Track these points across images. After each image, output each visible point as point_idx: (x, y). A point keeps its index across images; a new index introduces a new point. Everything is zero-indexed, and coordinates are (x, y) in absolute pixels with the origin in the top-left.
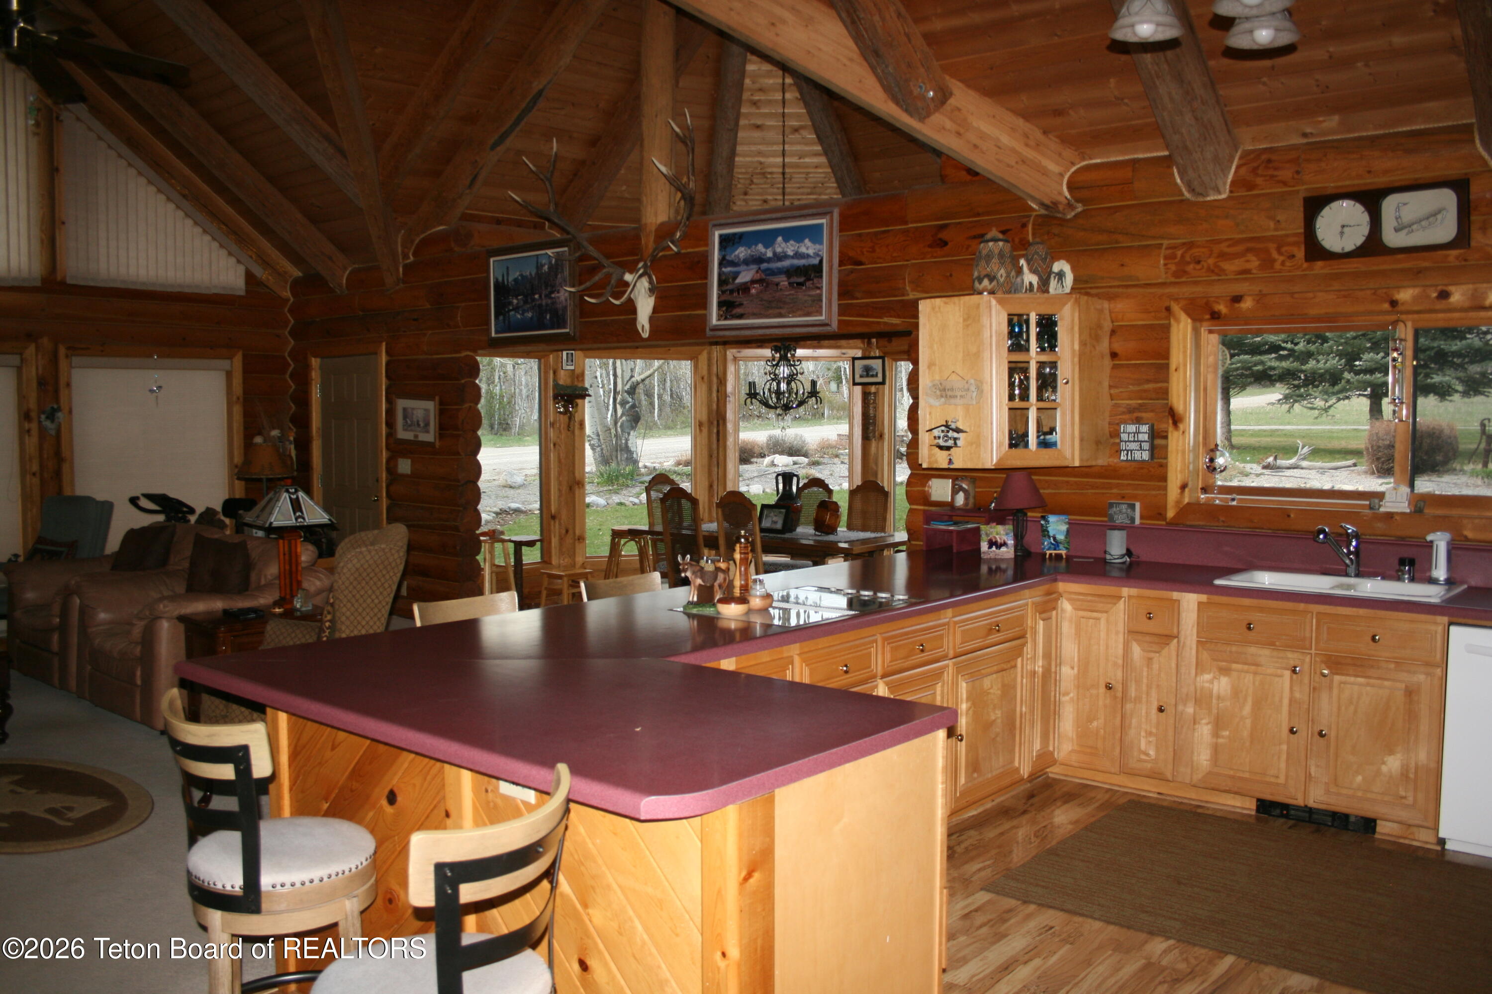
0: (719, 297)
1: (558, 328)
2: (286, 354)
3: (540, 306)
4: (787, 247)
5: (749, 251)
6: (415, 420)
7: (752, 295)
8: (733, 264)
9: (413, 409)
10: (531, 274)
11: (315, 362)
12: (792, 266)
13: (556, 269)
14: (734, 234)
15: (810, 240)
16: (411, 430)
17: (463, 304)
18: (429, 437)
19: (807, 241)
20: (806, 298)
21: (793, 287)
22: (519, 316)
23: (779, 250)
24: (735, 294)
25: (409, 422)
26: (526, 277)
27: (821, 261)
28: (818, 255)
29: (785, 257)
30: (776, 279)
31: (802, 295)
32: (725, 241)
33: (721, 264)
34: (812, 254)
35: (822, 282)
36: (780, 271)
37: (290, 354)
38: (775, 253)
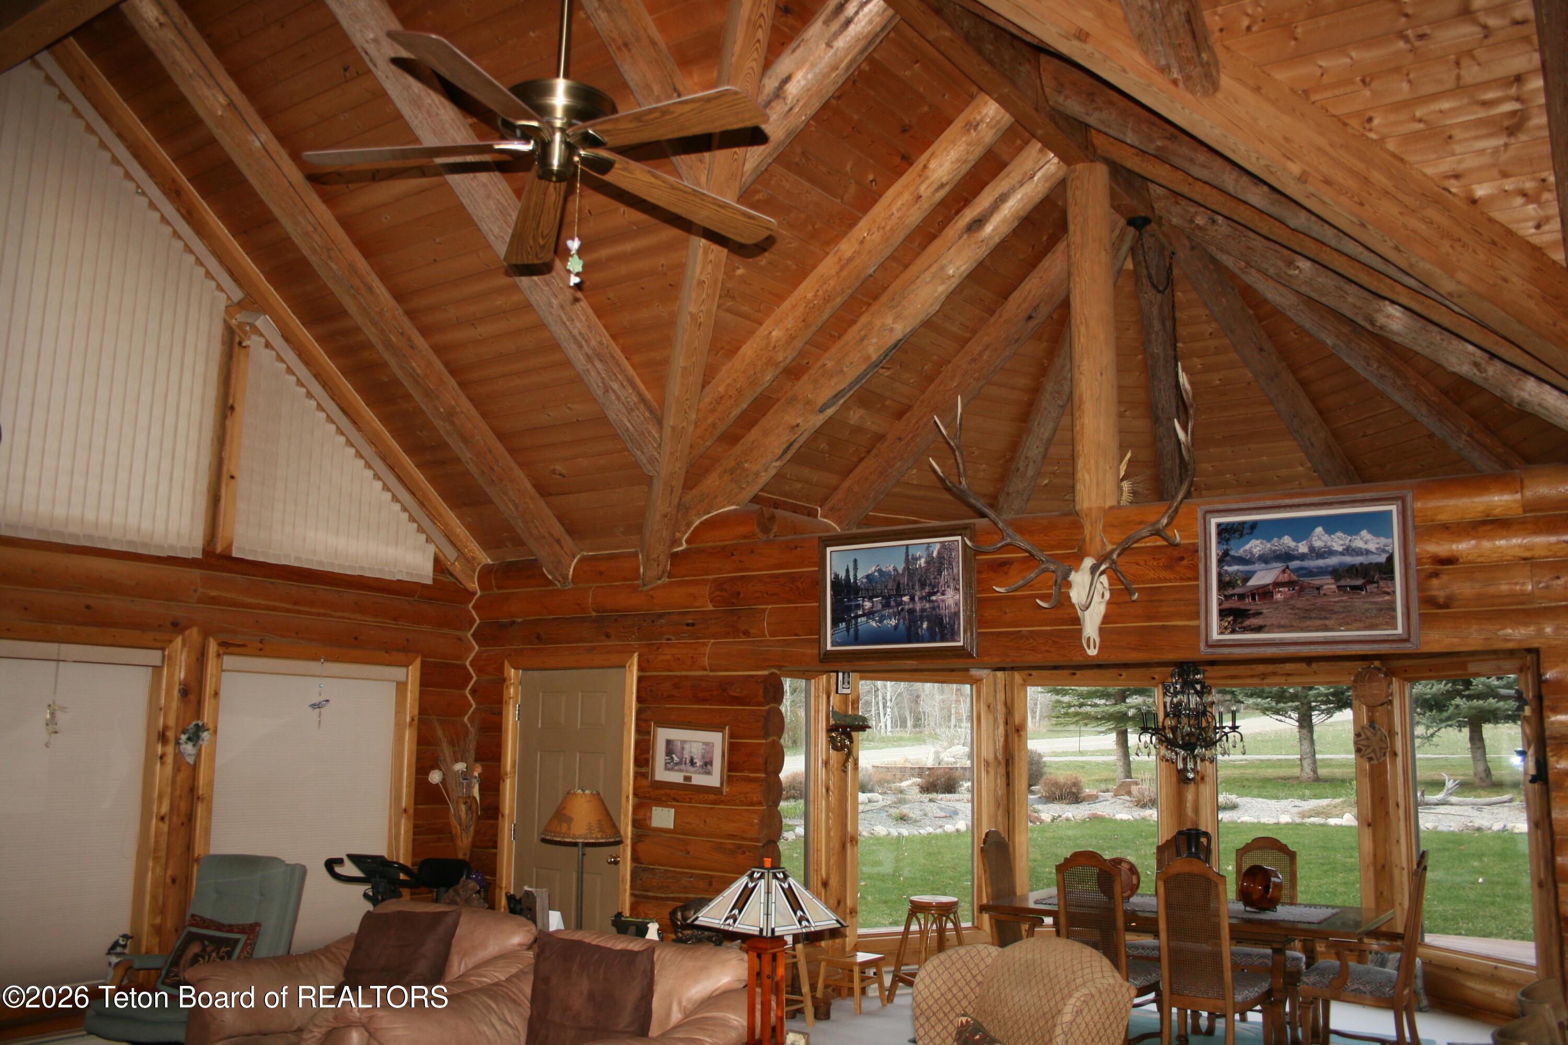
0: (1220, 603)
1: (943, 640)
2: (468, 663)
3: (911, 611)
4: (1333, 540)
5: (1269, 545)
6: (687, 756)
7: (1277, 602)
8: (1241, 561)
9: (685, 742)
10: (895, 570)
11: (512, 673)
12: (1342, 565)
13: (939, 563)
14: (1243, 524)
15: (1369, 532)
16: (681, 771)
17: (770, 607)
18: (713, 780)
19: (1364, 533)
20: (1367, 606)
21: (1345, 592)
22: (874, 624)
23: (1318, 544)
24: (1248, 600)
25: (676, 759)
26: (889, 574)
27: (1390, 559)
28: (1384, 551)
29: (1330, 553)
30: (1316, 581)
31: (1360, 602)
32: (1225, 532)
33: (1221, 561)
34: (1373, 550)
35: (1394, 585)
36: (1322, 572)
37: (472, 664)
38: (1312, 549)
